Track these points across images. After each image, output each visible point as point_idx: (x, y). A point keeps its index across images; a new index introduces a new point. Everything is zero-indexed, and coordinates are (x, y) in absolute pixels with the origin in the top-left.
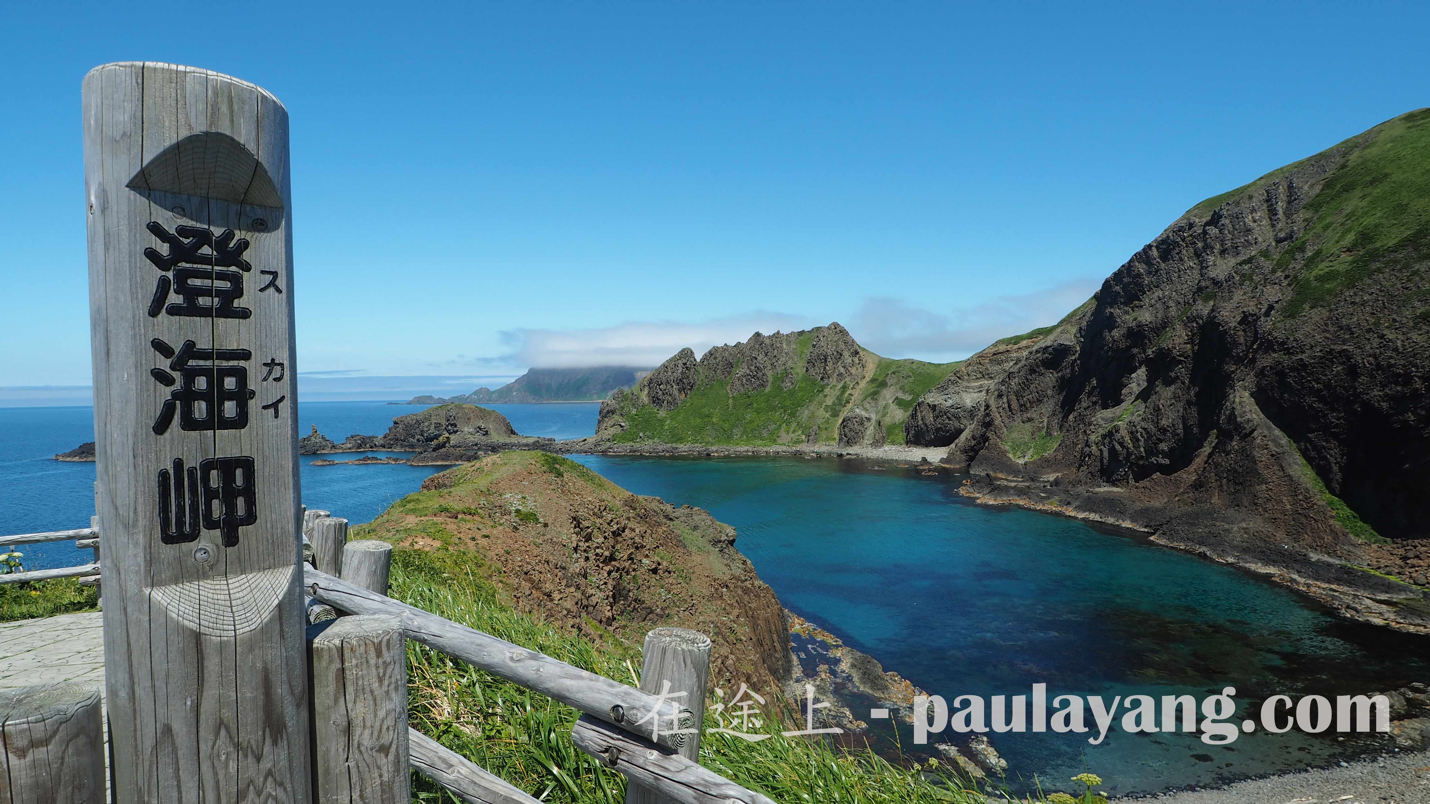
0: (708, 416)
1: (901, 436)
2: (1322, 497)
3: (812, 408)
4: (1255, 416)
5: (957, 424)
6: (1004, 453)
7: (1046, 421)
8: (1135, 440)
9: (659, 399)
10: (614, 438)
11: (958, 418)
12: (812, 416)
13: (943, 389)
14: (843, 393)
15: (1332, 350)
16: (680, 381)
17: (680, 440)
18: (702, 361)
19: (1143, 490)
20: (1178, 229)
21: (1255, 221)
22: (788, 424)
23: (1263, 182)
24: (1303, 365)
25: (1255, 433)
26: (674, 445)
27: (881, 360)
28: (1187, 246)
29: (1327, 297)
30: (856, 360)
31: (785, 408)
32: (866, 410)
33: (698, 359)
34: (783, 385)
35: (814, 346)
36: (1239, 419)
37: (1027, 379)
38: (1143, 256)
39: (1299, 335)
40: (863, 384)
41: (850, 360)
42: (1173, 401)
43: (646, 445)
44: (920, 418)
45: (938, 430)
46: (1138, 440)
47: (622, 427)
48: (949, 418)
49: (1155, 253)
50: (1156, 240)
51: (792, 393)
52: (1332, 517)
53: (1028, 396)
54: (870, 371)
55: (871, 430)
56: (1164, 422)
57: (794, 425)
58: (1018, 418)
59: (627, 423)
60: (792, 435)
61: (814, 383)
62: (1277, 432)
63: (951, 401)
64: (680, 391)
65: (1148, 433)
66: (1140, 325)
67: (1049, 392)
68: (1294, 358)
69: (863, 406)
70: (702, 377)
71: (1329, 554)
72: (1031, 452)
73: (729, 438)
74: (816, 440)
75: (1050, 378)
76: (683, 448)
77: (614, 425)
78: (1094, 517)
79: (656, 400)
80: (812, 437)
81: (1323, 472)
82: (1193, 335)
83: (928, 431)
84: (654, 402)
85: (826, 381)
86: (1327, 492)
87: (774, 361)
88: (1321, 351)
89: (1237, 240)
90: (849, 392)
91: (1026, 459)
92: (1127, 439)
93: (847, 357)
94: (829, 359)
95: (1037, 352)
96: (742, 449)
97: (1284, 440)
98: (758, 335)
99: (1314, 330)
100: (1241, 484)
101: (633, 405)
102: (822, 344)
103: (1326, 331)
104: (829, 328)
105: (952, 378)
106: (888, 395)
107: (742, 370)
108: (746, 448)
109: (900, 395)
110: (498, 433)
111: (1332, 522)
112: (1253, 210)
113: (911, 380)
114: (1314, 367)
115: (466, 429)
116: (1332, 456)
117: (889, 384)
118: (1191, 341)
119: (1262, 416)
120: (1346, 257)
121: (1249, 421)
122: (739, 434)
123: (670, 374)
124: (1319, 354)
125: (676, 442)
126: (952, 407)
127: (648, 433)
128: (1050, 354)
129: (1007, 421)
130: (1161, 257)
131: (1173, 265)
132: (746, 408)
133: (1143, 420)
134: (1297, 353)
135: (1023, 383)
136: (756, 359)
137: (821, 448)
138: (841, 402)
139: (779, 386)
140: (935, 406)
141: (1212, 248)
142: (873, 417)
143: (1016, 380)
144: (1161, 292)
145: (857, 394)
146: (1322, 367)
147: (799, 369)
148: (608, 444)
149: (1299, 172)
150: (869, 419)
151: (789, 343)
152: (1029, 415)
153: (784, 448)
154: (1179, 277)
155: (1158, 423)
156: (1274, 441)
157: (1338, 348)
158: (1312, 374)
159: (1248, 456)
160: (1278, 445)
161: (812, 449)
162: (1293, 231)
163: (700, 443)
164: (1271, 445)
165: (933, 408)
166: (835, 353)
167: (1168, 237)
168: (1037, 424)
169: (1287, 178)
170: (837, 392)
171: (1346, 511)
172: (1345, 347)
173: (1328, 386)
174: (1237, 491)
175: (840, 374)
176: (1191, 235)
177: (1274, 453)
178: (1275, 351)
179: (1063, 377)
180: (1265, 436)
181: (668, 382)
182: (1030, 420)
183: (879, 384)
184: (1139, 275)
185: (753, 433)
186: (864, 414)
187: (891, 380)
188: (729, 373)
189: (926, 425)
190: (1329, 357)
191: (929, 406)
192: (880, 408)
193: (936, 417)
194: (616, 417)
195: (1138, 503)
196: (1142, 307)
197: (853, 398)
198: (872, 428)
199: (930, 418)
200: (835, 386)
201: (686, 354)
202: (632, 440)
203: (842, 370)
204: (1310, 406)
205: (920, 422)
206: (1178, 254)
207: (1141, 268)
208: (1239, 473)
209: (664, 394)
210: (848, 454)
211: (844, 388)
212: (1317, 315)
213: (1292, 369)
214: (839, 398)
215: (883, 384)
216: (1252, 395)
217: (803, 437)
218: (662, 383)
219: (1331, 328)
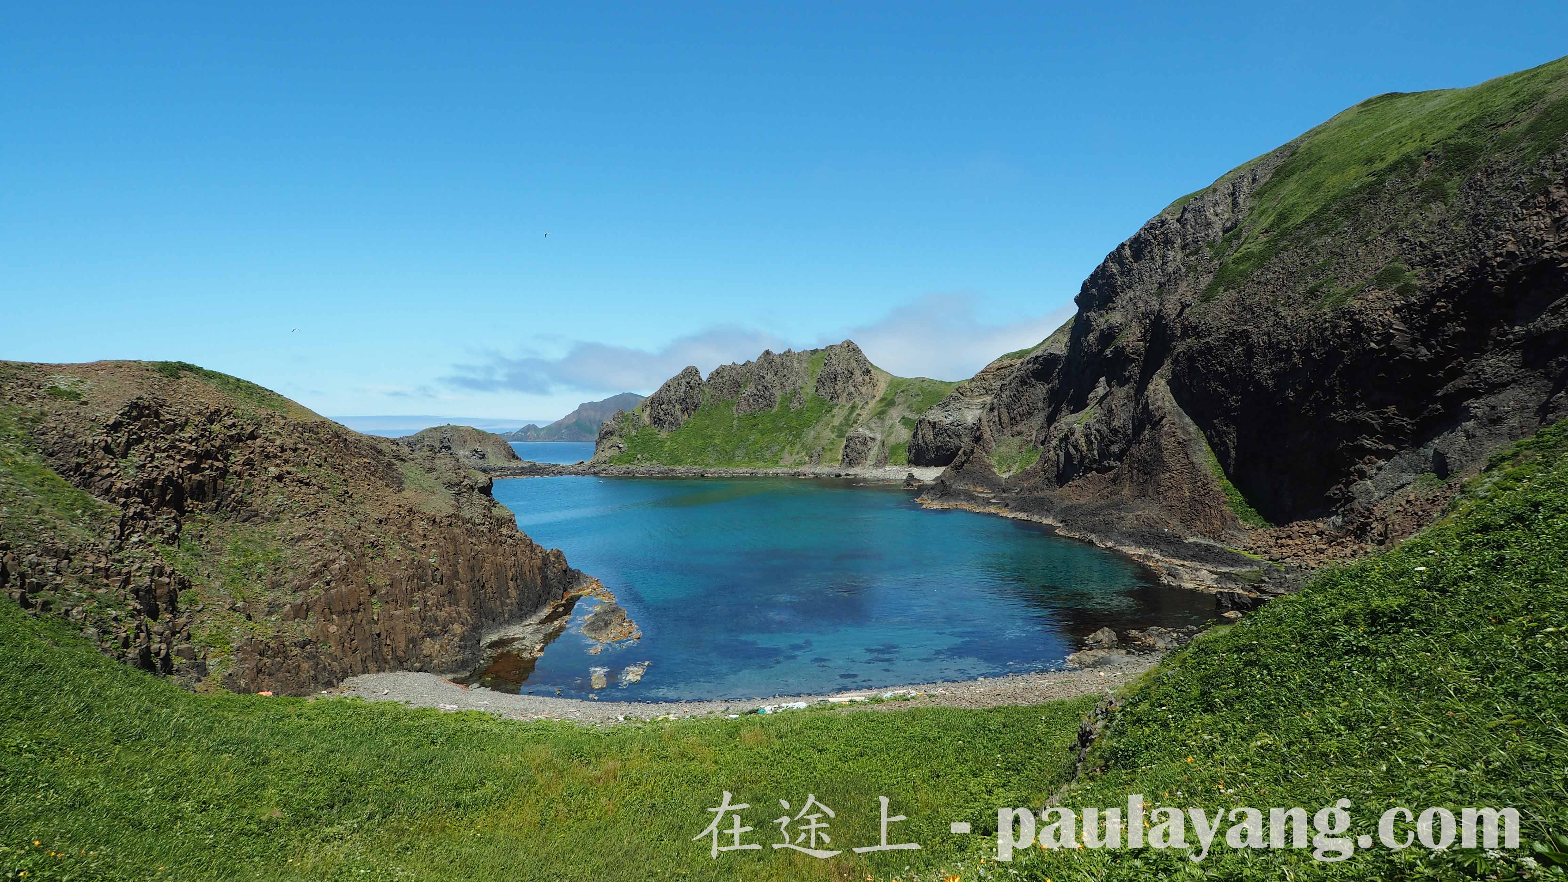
0: (710, 437)
1: (904, 455)
2: (1219, 482)
3: (818, 428)
4: (1167, 404)
5: (957, 442)
6: (988, 467)
7: (1034, 435)
8: (1089, 443)
9: (660, 420)
10: (611, 459)
11: (959, 436)
12: (817, 437)
13: (944, 406)
14: (851, 413)
15: (1234, 331)
16: (682, 401)
17: (679, 462)
18: (709, 381)
19: (1074, 488)
20: (1150, 227)
21: (1217, 215)
22: (792, 444)
23: (1230, 176)
24: (1209, 348)
25: (1164, 422)
26: (672, 467)
27: (893, 378)
28: (1159, 245)
29: (1239, 279)
30: (867, 379)
31: (790, 428)
32: (871, 429)
33: (704, 379)
34: (791, 405)
35: (825, 364)
36: (1151, 407)
37: (1018, 391)
38: (1116, 256)
39: (1208, 318)
40: (872, 403)
41: (861, 379)
42: (1126, 401)
43: (642, 467)
44: (920, 436)
45: (938, 448)
46: (1092, 443)
47: (620, 448)
48: (949, 435)
49: (1127, 252)
50: (1130, 239)
51: (800, 413)
52: (1225, 503)
53: (1018, 409)
54: (881, 389)
55: (874, 451)
56: (1116, 423)
57: (798, 446)
58: (1008, 432)
59: (626, 445)
60: (796, 457)
61: (823, 402)
62: (1188, 420)
63: (951, 418)
64: (683, 411)
65: (1101, 435)
66: (1110, 328)
67: (1040, 405)
68: (1202, 341)
69: (868, 425)
70: (707, 396)
71: (1214, 539)
72: (1016, 467)
73: (730, 460)
74: (818, 463)
75: (1041, 390)
76: (680, 469)
77: (612, 446)
78: (1022, 516)
79: (657, 421)
80: (816, 457)
81: (1222, 457)
82: (1146, 331)
83: (928, 450)
84: (655, 423)
85: (835, 401)
86: (1225, 477)
87: (783, 380)
88: (1226, 332)
89: (1198, 235)
90: (857, 412)
91: (1011, 473)
92: (1082, 441)
93: (858, 376)
94: (839, 378)
95: (1028, 362)
96: (741, 471)
97: (1193, 428)
98: (767, 353)
99: (1222, 312)
100: (1149, 473)
101: (634, 426)
102: (834, 362)
103: (1232, 312)
104: (841, 346)
105: (954, 394)
106: (895, 414)
107: (749, 390)
108: (745, 470)
109: (907, 414)
110: (497, 458)
111: (1224, 507)
112: (1216, 204)
113: (920, 398)
114: (1218, 350)
115: (461, 452)
116: (1230, 441)
117: (897, 403)
118: (1143, 338)
119: (1175, 404)
120: (1263, 239)
121: (1159, 408)
122: (741, 456)
123: (672, 393)
124: (1224, 336)
125: (674, 464)
126: (952, 424)
127: (646, 455)
128: (1040, 364)
129: (996, 435)
130: (1132, 256)
131: (1145, 264)
132: (751, 429)
133: (1098, 421)
134: (1206, 337)
135: (1015, 395)
136: (764, 378)
137: (823, 469)
138: (849, 422)
139: (787, 406)
140: (935, 423)
141: (1173, 243)
142: (879, 437)
143: (1008, 393)
144: (1132, 293)
145: (865, 414)
146: (1225, 350)
147: (809, 389)
148: (604, 466)
149: (1263, 164)
150: (873, 439)
151: (800, 362)
152: (1018, 429)
153: (785, 470)
154: (1151, 277)
155: (1110, 424)
156: (1183, 428)
157: (1239, 328)
158: (1216, 357)
159: (1156, 444)
160: (1187, 432)
161: (813, 470)
162: (1238, 220)
163: (700, 465)
164: (1179, 433)
165: (934, 425)
166: (846, 372)
167: (1140, 235)
168: (1025, 437)
169: (1252, 170)
170: (845, 412)
171: (1239, 497)
172: (1245, 327)
173: (1230, 369)
174: (1145, 481)
175: (850, 394)
176: (1163, 233)
177: (1181, 440)
178: (1189, 337)
179: (1053, 387)
180: (1173, 424)
181: (670, 402)
182: (1019, 433)
183: (888, 403)
184: (1112, 276)
185: (755, 455)
186: (868, 433)
187: (900, 399)
188: (737, 393)
189: (926, 443)
190: (1234, 337)
191: (930, 423)
192: (886, 428)
193: (936, 435)
194: (615, 439)
195: (1066, 502)
196: (1114, 309)
197: (861, 418)
198: (876, 448)
199: (930, 436)
200: (844, 406)
201: (691, 372)
202: (630, 462)
203: (852, 389)
204: (1215, 390)
205: (921, 441)
206: (1149, 252)
207: (1114, 268)
208: (1147, 462)
209: (665, 415)
210: (847, 475)
211: (853, 408)
212: (1226, 297)
213: (1200, 353)
214: (847, 419)
215: (891, 404)
216: (1168, 383)
217: (807, 458)
218: (663, 403)
219: (1237, 309)
